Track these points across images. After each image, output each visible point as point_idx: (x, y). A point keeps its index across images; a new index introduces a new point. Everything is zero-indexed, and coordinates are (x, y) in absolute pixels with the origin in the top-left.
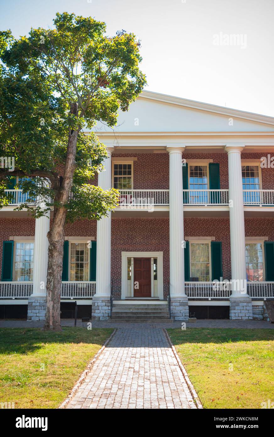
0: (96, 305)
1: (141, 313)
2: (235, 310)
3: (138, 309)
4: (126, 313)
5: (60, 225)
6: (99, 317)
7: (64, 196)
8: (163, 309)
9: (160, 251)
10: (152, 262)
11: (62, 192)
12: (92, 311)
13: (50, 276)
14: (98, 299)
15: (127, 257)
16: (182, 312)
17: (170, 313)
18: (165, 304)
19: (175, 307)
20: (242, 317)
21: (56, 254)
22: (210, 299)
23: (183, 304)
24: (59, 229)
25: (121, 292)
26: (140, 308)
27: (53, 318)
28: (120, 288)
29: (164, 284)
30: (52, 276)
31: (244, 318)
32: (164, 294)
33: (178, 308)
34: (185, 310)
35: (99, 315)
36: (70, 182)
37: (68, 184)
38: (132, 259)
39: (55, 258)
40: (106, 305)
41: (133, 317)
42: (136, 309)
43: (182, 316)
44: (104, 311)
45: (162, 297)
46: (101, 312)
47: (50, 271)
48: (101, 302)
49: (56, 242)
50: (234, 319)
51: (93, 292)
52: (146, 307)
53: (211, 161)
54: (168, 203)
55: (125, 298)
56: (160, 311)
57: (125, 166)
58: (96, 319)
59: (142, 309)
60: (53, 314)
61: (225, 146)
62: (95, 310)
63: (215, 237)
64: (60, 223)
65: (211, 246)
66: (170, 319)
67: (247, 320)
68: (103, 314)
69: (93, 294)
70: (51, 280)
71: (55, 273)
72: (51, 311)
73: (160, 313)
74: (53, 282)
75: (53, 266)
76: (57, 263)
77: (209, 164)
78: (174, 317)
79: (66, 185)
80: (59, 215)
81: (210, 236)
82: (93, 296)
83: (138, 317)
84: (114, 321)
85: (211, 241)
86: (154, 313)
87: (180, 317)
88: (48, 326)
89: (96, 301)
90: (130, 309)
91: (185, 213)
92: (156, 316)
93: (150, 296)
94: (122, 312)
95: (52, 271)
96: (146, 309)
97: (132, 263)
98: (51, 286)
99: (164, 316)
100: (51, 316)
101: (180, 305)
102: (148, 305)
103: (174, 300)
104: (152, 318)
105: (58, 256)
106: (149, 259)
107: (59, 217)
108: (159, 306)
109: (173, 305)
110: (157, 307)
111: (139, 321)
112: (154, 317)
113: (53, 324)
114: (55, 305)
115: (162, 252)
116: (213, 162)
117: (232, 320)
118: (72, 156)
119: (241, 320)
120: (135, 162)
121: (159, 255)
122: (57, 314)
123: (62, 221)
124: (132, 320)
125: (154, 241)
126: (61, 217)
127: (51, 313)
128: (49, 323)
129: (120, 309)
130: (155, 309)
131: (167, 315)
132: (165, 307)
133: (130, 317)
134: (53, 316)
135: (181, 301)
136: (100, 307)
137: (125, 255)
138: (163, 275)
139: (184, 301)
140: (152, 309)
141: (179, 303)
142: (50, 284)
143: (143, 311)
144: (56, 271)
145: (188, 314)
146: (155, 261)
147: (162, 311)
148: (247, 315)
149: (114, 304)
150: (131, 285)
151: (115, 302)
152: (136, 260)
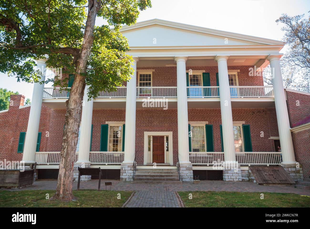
0: (124, 169)
1: (157, 176)
2: (228, 173)
3: (155, 173)
4: (146, 176)
5: (76, 93)
6: (126, 179)
7: (81, 65)
8: (174, 173)
9: (171, 131)
10: (165, 139)
11: (78, 61)
12: (121, 174)
13: (64, 143)
14: (125, 165)
15: (148, 136)
16: (188, 175)
17: (179, 176)
18: (175, 169)
19: (183, 171)
20: (233, 179)
21: (71, 121)
22: (208, 165)
23: (188, 169)
24: (76, 97)
25: (143, 159)
26: (156, 172)
27: (64, 186)
28: (143, 157)
29: (173, 154)
30: (66, 143)
31: (235, 180)
32: (173, 161)
33: (185, 172)
34: (190, 173)
35: (126, 177)
36: (87, 52)
37: (85, 53)
38: (152, 137)
39: (70, 125)
40: (131, 169)
41: (151, 179)
42: (153, 173)
43: (188, 178)
44: (130, 174)
45: (172, 163)
46: (127, 175)
47: (65, 138)
48: (127, 167)
49: (72, 109)
50: (228, 180)
51: (122, 160)
52: (161, 171)
53: (204, 71)
54: (176, 96)
55: (146, 164)
56: (171, 174)
57: (147, 75)
58: (123, 180)
59: (158, 173)
60: (64, 182)
61: (216, 56)
62: (123, 173)
63: (208, 122)
64: (77, 91)
65: (206, 128)
66: (179, 181)
67: (237, 181)
68: (129, 176)
69: (122, 161)
70: (64, 147)
71: (69, 139)
72: (62, 178)
73: (172, 176)
74: (66, 148)
75: (68, 133)
76: (72, 129)
77: (203, 73)
78: (182, 179)
79: (83, 55)
80: (76, 83)
81: (205, 121)
82: (122, 163)
83: (155, 179)
84: (136, 183)
85: (205, 124)
86: (167, 176)
87: (186, 179)
88: (58, 195)
89: (123, 167)
90: (149, 173)
91: (189, 103)
92: (168, 179)
93: (164, 163)
94: (143, 175)
95: (67, 137)
96: (161, 173)
97: (152, 139)
98: (65, 153)
99: (175, 178)
100: (62, 184)
101: (187, 170)
102: (162, 169)
103: (182, 165)
104: (165, 180)
105: (73, 122)
106: (163, 137)
107: (76, 85)
108: (170, 170)
109: (181, 170)
110: (169, 171)
111: (156, 183)
112: (167, 179)
113: (63, 192)
114: (66, 172)
115: (172, 132)
116: (205, 72)
117: (226, 181)
118: (90, 29)
119: (233, 182)
120: (153, 73)
121: (170, 134)
122: (68, 182)
123: (78, 88)
124: (150, 182)
125: (166, 124)
126: (77, 85)
127: (62, 181)
128: (59, 191)
129: (141, 172)
130: (167, 173)
131: (177, 177)
132: (175, 171)
133: (148, 179)
134: (64, 184)
135: (187, 167)
136: (127, 171)
137: (146, 134)
138: (173, 148)
139: (189, 167)
140: (165, 173)
141: (185, 168)
142: (63, 150)
143: (158, 174)
144: (71, 138)
145: (193, 177)
146: (167, 138)
147: (173, 174)
148: (237, 178)
149: (137, 169)
150: (150, 155)
151: (138, 167)
152: (154, 137)
